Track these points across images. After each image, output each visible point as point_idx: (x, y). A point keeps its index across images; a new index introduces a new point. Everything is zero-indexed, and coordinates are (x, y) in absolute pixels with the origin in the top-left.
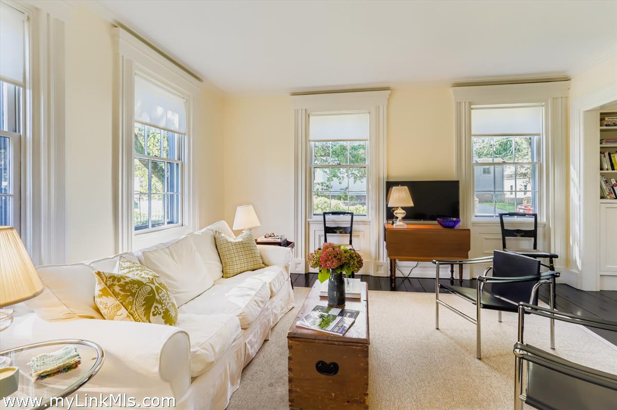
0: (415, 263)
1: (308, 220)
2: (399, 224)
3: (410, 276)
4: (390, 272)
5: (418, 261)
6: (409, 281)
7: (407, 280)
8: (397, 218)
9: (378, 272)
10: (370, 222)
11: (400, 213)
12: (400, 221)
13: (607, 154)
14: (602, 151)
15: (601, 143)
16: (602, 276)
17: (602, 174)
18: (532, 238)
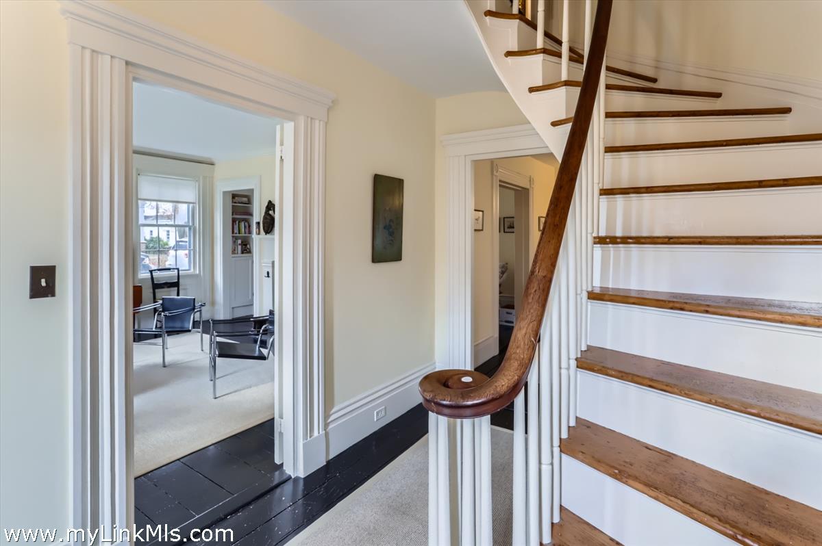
13: (237, 222)
14: (234, 221)
15: (233, 215)
16: (233, 308)
17: (233, 237)
18: (176, 288)
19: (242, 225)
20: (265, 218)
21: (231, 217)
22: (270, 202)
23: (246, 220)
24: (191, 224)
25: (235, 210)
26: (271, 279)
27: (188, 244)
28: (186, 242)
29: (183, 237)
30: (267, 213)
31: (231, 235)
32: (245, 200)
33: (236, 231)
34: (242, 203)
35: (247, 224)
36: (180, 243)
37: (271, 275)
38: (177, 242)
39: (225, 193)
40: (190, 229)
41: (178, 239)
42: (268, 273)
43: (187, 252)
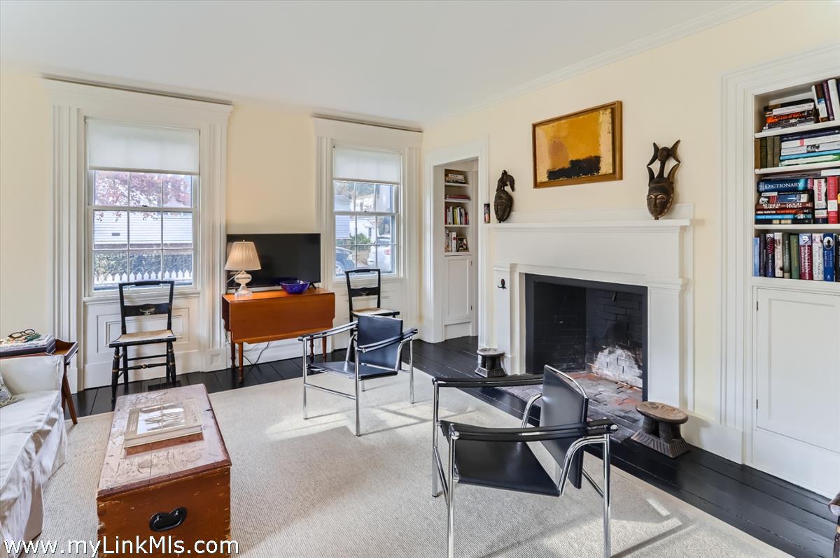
0: (264, 344)
1: (84, 299)
2: (243, 294)
3: (260, 362)
4: (231, 361)
5: (268, 340)
6: (259, 370)
7: (255, 369)
8: (239, 285)
9: (214, 364)
10: (199, 293)
11: (243, 278)
12: (243, 289)
13: (451, 208)
14: (447, 206)
15: (446, 198)
16: (446, 326)
17: (446, 228)
18: (377, 296)
19: (457, 211)
20: (498, 197)
21: (444, 201)
22: (505, 173)
23: (461, 206)
24: (394, 212)
25: (449, 191)
26: (507, 291)
27: (390, 240)
28: (389, 238)
29: (383, 233)
30: (500, 189)
31: (444, 225)
32: (460, 177)
33: (450, 220)
34: (457, 182)
35: (463, 210)
36: (381, 240)
37: (507, 284)
38: (377, 238)
39: (436, 167)
40: (393, 217)
41: (378, 236)
42: (503, 282)
43: (389, 248)
